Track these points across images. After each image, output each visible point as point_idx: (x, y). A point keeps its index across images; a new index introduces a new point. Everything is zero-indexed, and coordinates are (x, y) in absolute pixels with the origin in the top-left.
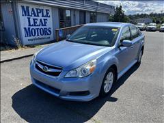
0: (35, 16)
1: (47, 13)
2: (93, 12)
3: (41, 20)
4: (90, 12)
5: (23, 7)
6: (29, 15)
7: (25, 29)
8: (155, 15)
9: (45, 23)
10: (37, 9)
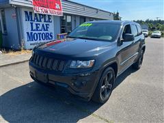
0: (37, 21)
1: (49, 19)
3: (43, 25)
5: (26, 12)
6: (32, 20)
7: (28, 33)
8: (151, 22)
9: (47, 28)
10: (40, 15)
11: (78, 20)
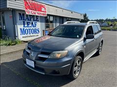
0: (28, 20)
1: (37, 18)
2: (69, 18)
3: (32, 23)
4: (67, 18)
5: (20, 14)
6: (24, 20)
7: (21, 29)
9: (35, 25)
10: (30, 15)
11: (58, 19)
